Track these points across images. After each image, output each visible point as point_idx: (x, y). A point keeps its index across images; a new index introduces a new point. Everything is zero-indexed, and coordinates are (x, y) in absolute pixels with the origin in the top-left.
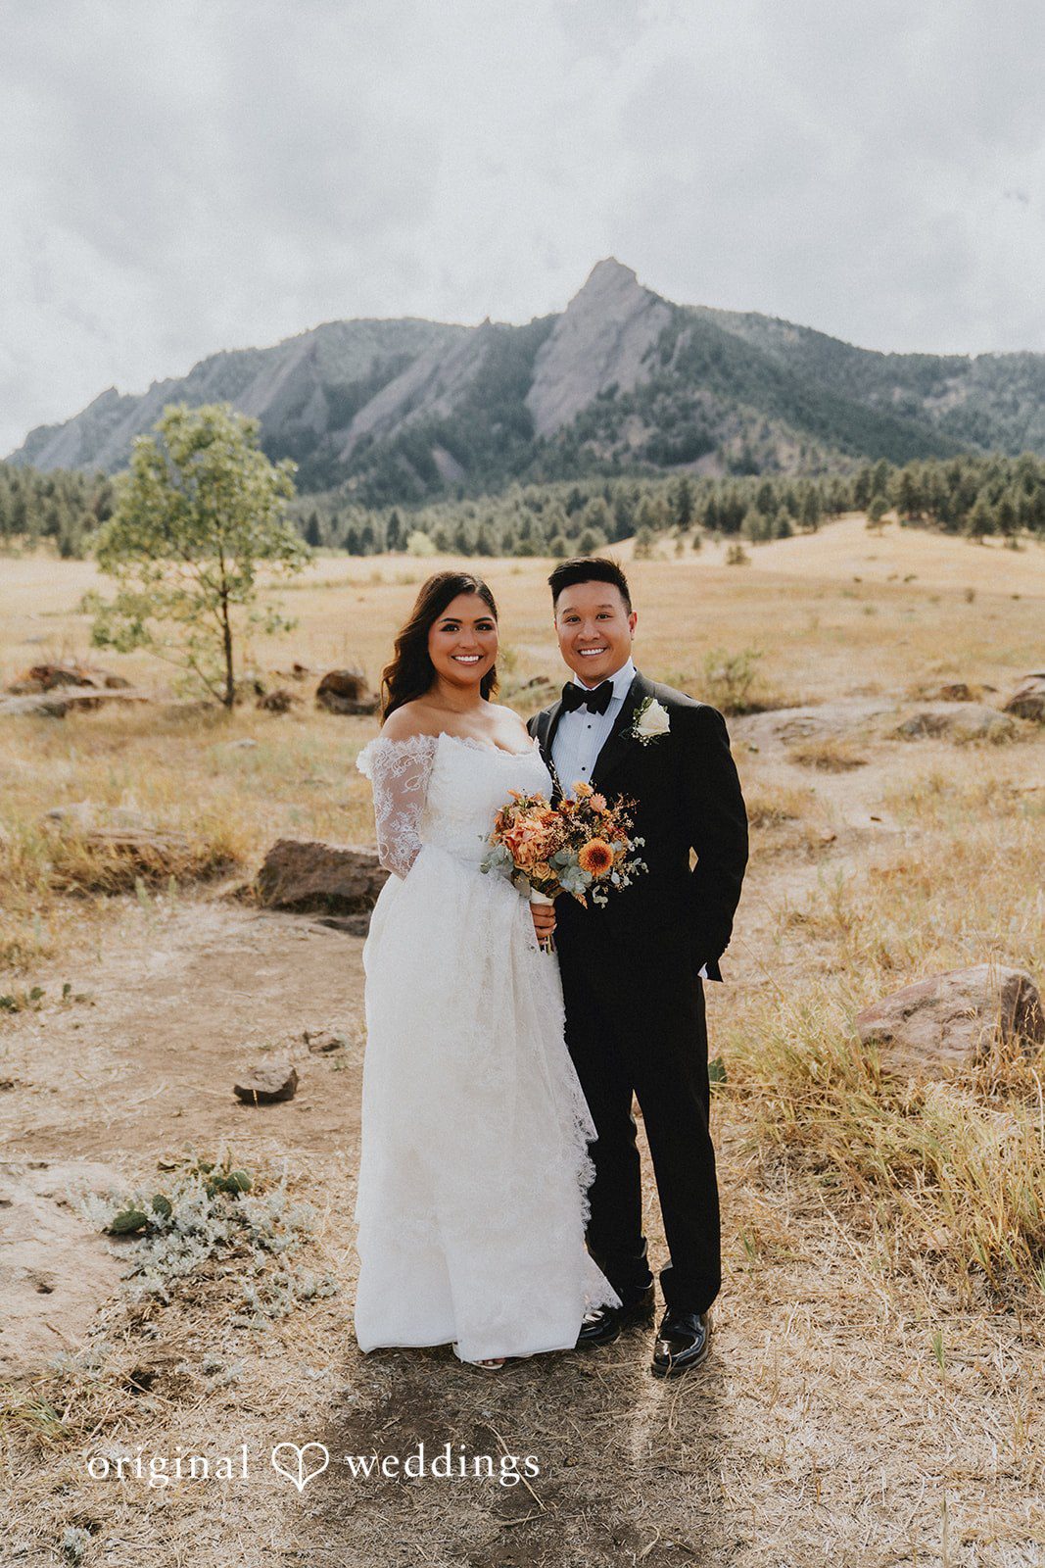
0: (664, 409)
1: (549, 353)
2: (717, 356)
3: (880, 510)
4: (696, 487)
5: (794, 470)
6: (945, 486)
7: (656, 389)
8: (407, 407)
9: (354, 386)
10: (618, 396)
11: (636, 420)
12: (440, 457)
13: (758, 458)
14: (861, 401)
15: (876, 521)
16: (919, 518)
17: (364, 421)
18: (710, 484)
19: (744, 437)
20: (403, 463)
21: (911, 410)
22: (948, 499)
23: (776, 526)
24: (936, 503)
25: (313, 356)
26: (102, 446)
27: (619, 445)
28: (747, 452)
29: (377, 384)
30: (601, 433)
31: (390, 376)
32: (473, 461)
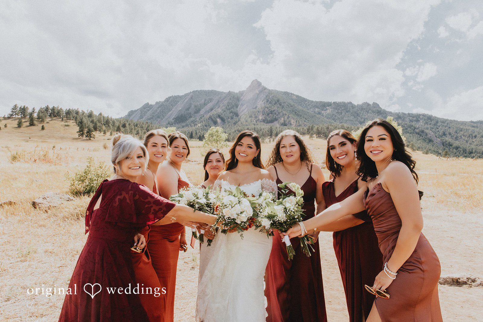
0: (267, 112)
1: (242, 99)
2: (278, 101)
3: (312, 134)
4: (274, 128)
5: (294, 125)
6: (326, 130)
7: (265, 107)
8: (212, 109)
9: (200, 105)
10: (257, 108)
11: (261, 114)
12: (219, 120)
13: (286, 122)
14: (309, 111)
15: (311, 137)
16: (320, 136)
17: (202, 112)
18: (276, 128)
19: (284, 118)
21: (319, 113)
22: (326, 132)
24: (324, 133)
25: (192, 97)
26: (145, 115)
27: (257, 119)
29: (205, 104)
31: (208, 103)
32: (226, 121)
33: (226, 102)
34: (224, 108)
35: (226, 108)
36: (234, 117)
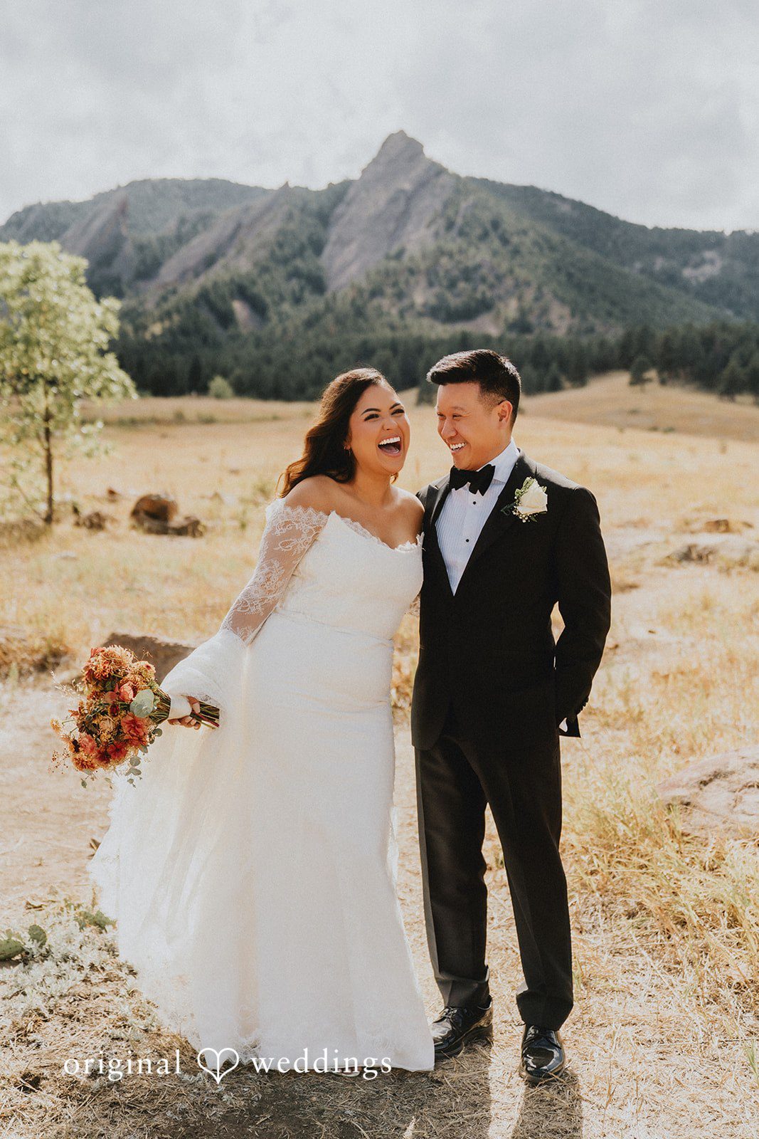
0: (447, 272)
1: (342, 215)
2: (496, 225)
3: (643, 368)
5: (565, 330)
6: (702, 349)
7: (441, 252)
8: (210, 261)
9: (162, 241)
10: (406, 258)
11: (423, 281)
12: (240, 308)
13: (532, 319)
14: (626, 270)
15: (637, 379)
16: (677, 376)
17: (168, 273)
18: (488, 341)
19: (520, 298)
20: (205, 315)
21: (671, 278)
22: (703, 360)
23: (547, 380)
24: (693, 364)
25: (123, 210)
27: (406, 302)
28: (523, 312)
29: (180, 240)
30: (389, 291)
31: (195, 232)
32: (272, 314)
33: (269, 231)
34: (263, 254)
35: (272, 253)
36: (307, 295)
